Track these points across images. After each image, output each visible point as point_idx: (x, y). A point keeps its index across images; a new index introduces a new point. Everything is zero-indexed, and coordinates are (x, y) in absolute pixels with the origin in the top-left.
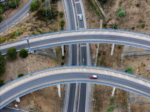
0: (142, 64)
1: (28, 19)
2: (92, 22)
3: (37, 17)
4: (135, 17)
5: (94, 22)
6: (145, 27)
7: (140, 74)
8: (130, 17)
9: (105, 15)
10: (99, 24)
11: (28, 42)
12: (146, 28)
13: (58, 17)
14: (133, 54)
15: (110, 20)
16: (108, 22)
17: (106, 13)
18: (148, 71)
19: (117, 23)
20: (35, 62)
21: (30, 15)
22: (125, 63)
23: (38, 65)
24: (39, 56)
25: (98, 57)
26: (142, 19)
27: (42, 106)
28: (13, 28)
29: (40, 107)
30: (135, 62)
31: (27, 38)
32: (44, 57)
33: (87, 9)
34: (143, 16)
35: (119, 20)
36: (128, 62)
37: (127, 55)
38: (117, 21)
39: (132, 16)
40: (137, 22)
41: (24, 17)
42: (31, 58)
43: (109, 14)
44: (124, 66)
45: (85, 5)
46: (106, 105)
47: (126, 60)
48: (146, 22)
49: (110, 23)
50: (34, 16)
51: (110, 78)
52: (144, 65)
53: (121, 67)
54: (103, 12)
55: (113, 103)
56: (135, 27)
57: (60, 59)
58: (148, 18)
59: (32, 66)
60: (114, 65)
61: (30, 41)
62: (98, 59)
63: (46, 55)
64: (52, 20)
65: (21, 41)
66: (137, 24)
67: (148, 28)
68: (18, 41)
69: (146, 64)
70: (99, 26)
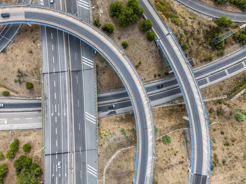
0: (177, 152)
2: (220, 87)
3: (209, 30)
4: (238, 133)
5: (221, 89)
6: (226, 147)
7: (165, 151)
8: (238, 126)
9: (235, 98)
10: (220, 95)
11: (167, 35)
12: (225, 148)
13: (216, 52)
14: (188, 139)
15: (228, 106)
16: (225, 104)
17: (239, 99)
18: (169, 159)
19: (225, 114)
20: (149, 50)
21: (210, 21)
22: (176, 134)
23: (147, 55)
24: (158, 51)
25: (178, 106)
26: (236, 142)
27: (106, 74)
28: (188, 11)
29: (104, 73)
30: (179, 144)
31: (171, 33)
32: (159, 56)
33: (237, 78)
34: (240, 141)
35: (231, 115)
36: (178, 136)
37: (186, 134)
38: (228, 113)
39: (239, 129)
40: (231, 136)
41: (205, 17)
42: (151, 45)
43: (238, 102)
44: (173, 133)
45: (243, 74)
48: (233, 147)
49: (224, 107)
50: (210, 27)
51: (145, 128)
52: (175, 155)
53: (171, 130)
54: (239, 94)
56: (225, 135)
57: (164, 71)
58: (238, 148)
59: (142, 49)
60: (171, 123)
63: (162, 57)
64: (210, 47)
65: (166, 27)
66: (229, 136)
67: (225, 150)
68: (165, 24)
69: (177, 156)
70: (217, 96)
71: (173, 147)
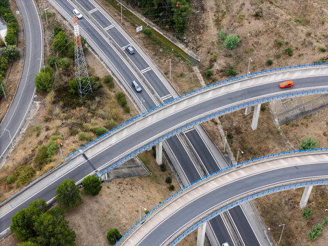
1: (44, 113)
2: (178, 76)
3: (61, 103)
4: (262, 39)
5: (182, 75)
6: (294, 52)
8: (251, 42)
9: (194, 56)
10: (195, 76)
11: (86, 158)
12: (295, 54)
13: (106, 89)
14: (297, 111)
15: (213, 61)
16: (211, 66)
17: (196, 50)
19: (232, 63)
20: (120, 195)
21: (43, 104)
22: (291, 135)
23: (129, 199)
24: (119, 180)
25: (231, 142)
26: (280, 40)
30: (311, 125)
31: (81, 151)
32: (127, 179)
33: (155, 55)
34: (278, 34)
35: (231, 56)
36: (296, 131)
37: (287, 118)
38: (229, 60)
39: (256, 40)
40: (271, 49)
41: (34, 113)
42: (108, 190)
43: (203, 50)
44: (291, 141)
45: (146, 47)
46: (299, 230)
47: (290, 129)
48: (292, 43)
49: (217, 67)
51: (296, 170)
53: (287, 146)
54: (186, 50)
55: (312, 219)
56: (271, 59)
57: (158, 173)
58: (291, 34)
59: (119, 206)
60: (270, 146)
61: (90, 155)
62: (231, 146)
63: (129, 175)
64: (97, 99)
65: (70, 161)
66: (274, 51)
67: (301, 52)
68: (62, 165)
70: (198, 81)
71: (321, 132)
